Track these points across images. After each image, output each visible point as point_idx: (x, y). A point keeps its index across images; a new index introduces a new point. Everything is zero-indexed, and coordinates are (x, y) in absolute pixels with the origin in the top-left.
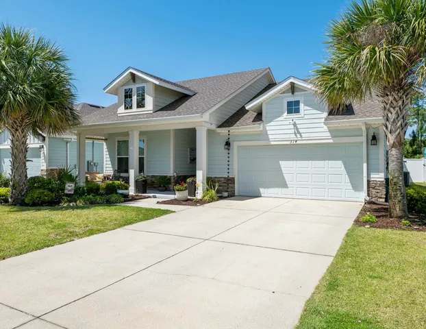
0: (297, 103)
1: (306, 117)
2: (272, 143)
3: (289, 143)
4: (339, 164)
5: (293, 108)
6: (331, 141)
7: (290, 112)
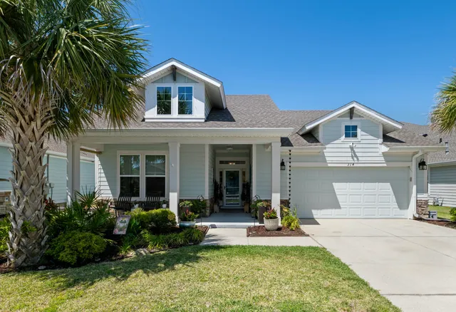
0: (355, 128)
1: (362, 142)
2: (329, 165)
3: (346, 165)
4: (388, 185)
5: (351, 132)
6: (385, 165)
7: (347, 135)
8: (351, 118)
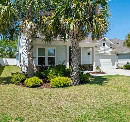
1: (106, 48)
2: (100, 54)
3: (103, 54)
6: (110, 54)
7: (103, 46)
8: (104, 41)
